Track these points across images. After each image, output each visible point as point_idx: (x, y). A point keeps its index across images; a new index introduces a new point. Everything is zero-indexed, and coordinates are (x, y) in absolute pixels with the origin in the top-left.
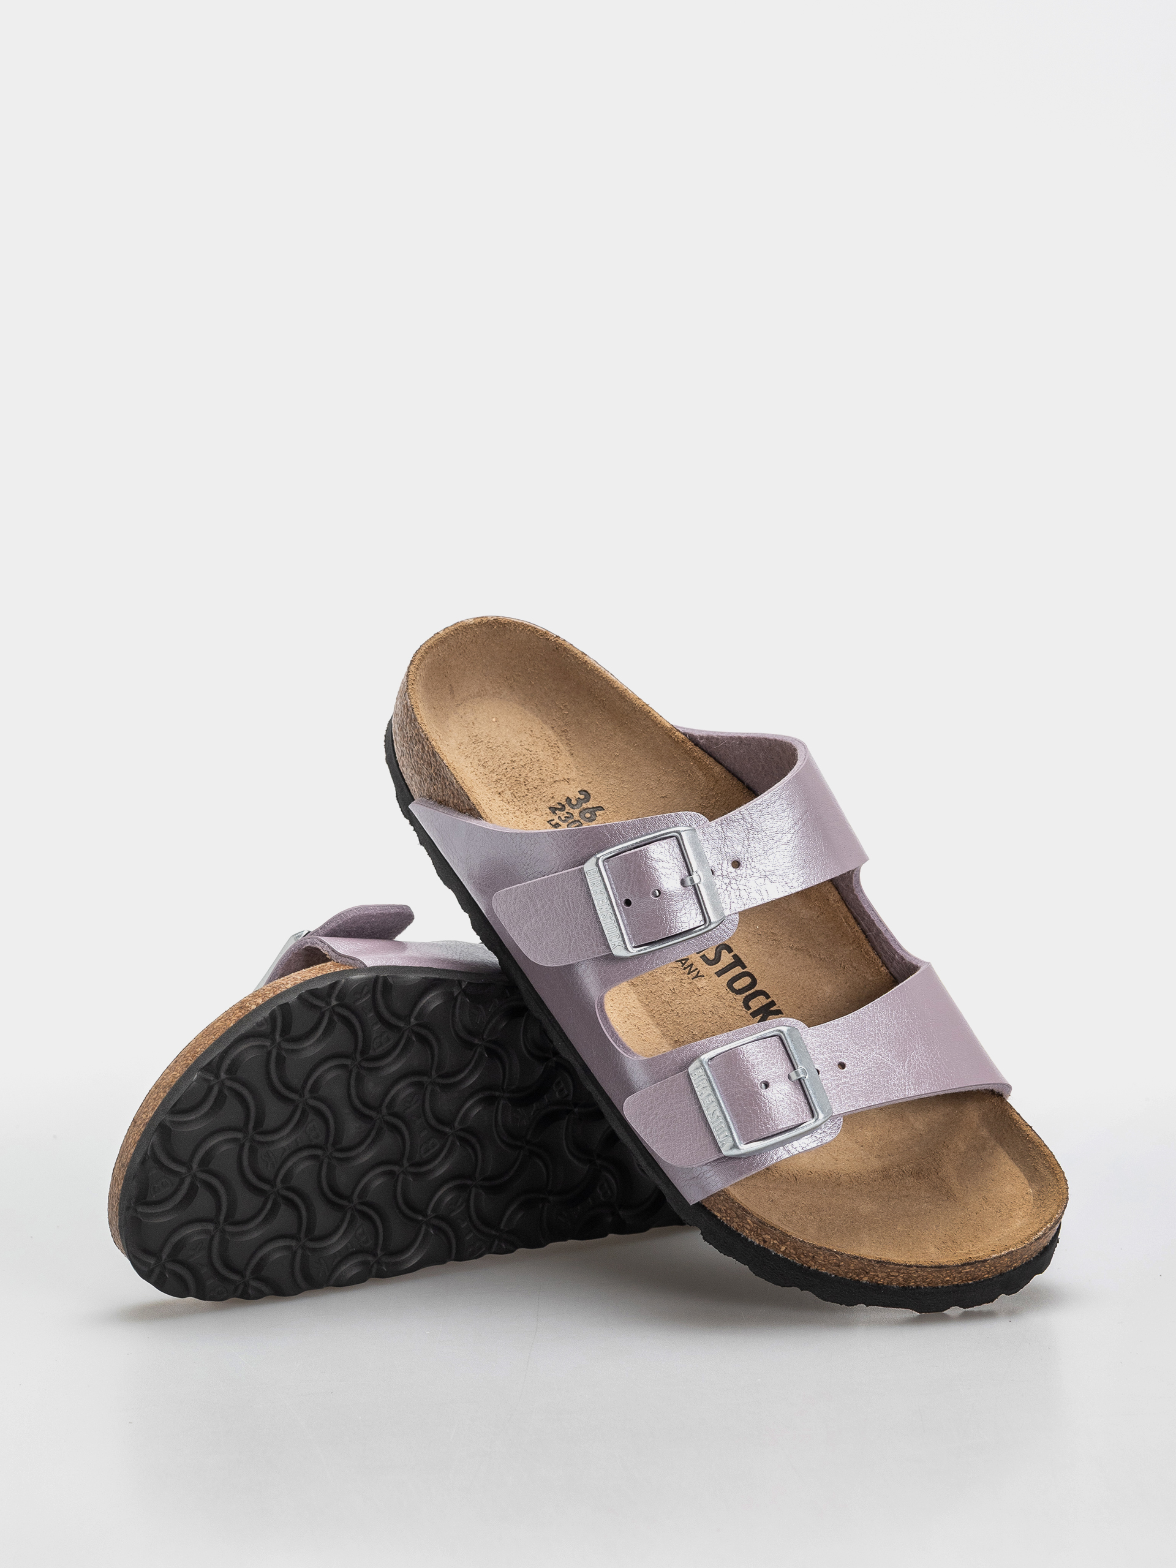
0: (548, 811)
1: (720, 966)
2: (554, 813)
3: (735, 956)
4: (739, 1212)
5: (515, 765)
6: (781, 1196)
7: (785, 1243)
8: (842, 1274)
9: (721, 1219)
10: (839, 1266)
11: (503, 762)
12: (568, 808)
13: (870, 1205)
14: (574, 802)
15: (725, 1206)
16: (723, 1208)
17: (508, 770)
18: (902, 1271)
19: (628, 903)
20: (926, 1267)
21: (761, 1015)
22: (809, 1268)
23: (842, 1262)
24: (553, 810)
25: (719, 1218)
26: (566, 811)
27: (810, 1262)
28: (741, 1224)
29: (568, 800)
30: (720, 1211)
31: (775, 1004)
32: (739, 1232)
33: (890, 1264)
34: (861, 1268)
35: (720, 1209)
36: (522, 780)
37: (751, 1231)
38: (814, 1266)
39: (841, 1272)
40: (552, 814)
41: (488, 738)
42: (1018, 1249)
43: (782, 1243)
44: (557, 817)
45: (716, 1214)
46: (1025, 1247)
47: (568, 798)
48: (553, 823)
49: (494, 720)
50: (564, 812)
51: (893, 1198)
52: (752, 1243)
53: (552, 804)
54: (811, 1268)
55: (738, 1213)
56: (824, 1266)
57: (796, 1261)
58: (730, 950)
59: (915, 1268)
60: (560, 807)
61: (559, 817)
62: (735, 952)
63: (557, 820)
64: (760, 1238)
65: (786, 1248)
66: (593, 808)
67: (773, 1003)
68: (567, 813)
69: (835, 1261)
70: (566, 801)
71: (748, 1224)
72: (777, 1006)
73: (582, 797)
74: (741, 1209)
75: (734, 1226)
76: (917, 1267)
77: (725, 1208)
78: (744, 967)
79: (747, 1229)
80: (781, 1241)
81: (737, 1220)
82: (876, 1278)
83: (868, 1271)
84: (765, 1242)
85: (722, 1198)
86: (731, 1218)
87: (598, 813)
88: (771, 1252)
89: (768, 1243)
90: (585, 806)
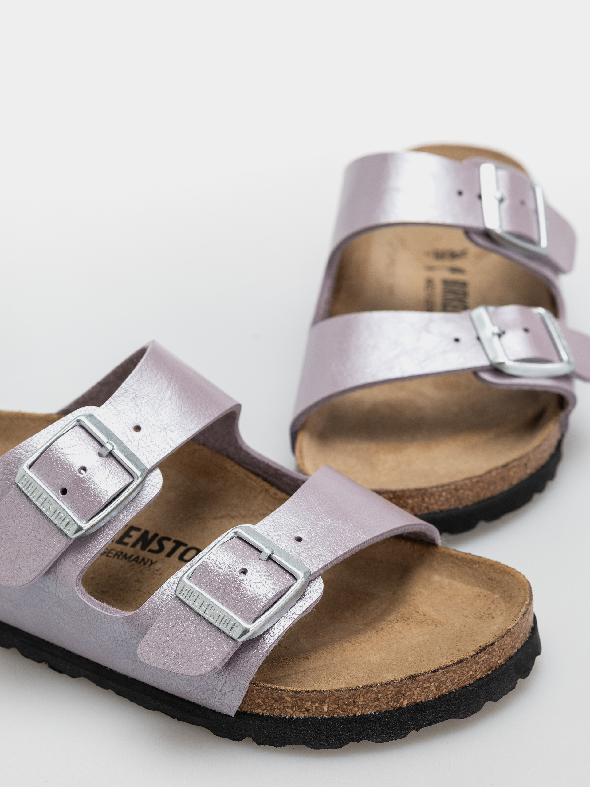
1: (167, 550)
3: (175, 541)
4: (275, 695)
6: (303, 676)
7: (325, 701)
8: (384, 708)
9: (263, 714)
10: (378, 699)
13: (377, 655)
15: (261, 698)
16: (260, 701)
18: (432, 680)
19: (64, 492)
20: (449, 666)
22: (355, 715)
23: (379, 693)
25: (261, 714)
27: (353, 709)
28: (282, 706)
30: (259, 706)
32: (283, 715)
33: (419, 676)
34: (397, 693)
35: (258, 703)
37: (292, 708)
38: (358, 711)
39: (382, 706)
42: (514, 626)
43: (322, 702)
45: (257, 711)
46: (518, 623)
51: (393, 644)
52: (298, 719)
54: (357, 715)
55: (275, 697)
56: (366, 706)
57: (341, 714)
58: (169, 539)
59: (441, 671)
62: (174, 538)
64: (304, 710)
65: (328, 707)
69: (373, 696)
71: (287, 702)
74: (275, 691)
75: (277, 713)
76: (442, 669)
77: (262, 700)
78: (185, 545)
79: (288, 707)
80: (321, 701)
81: (276, 705)
82: (413, 697)
83: (404, 692)
84: (308, 711)
85: (255, 692)
86: (271, 706)
88: (317, 719)
89: (311, 711)
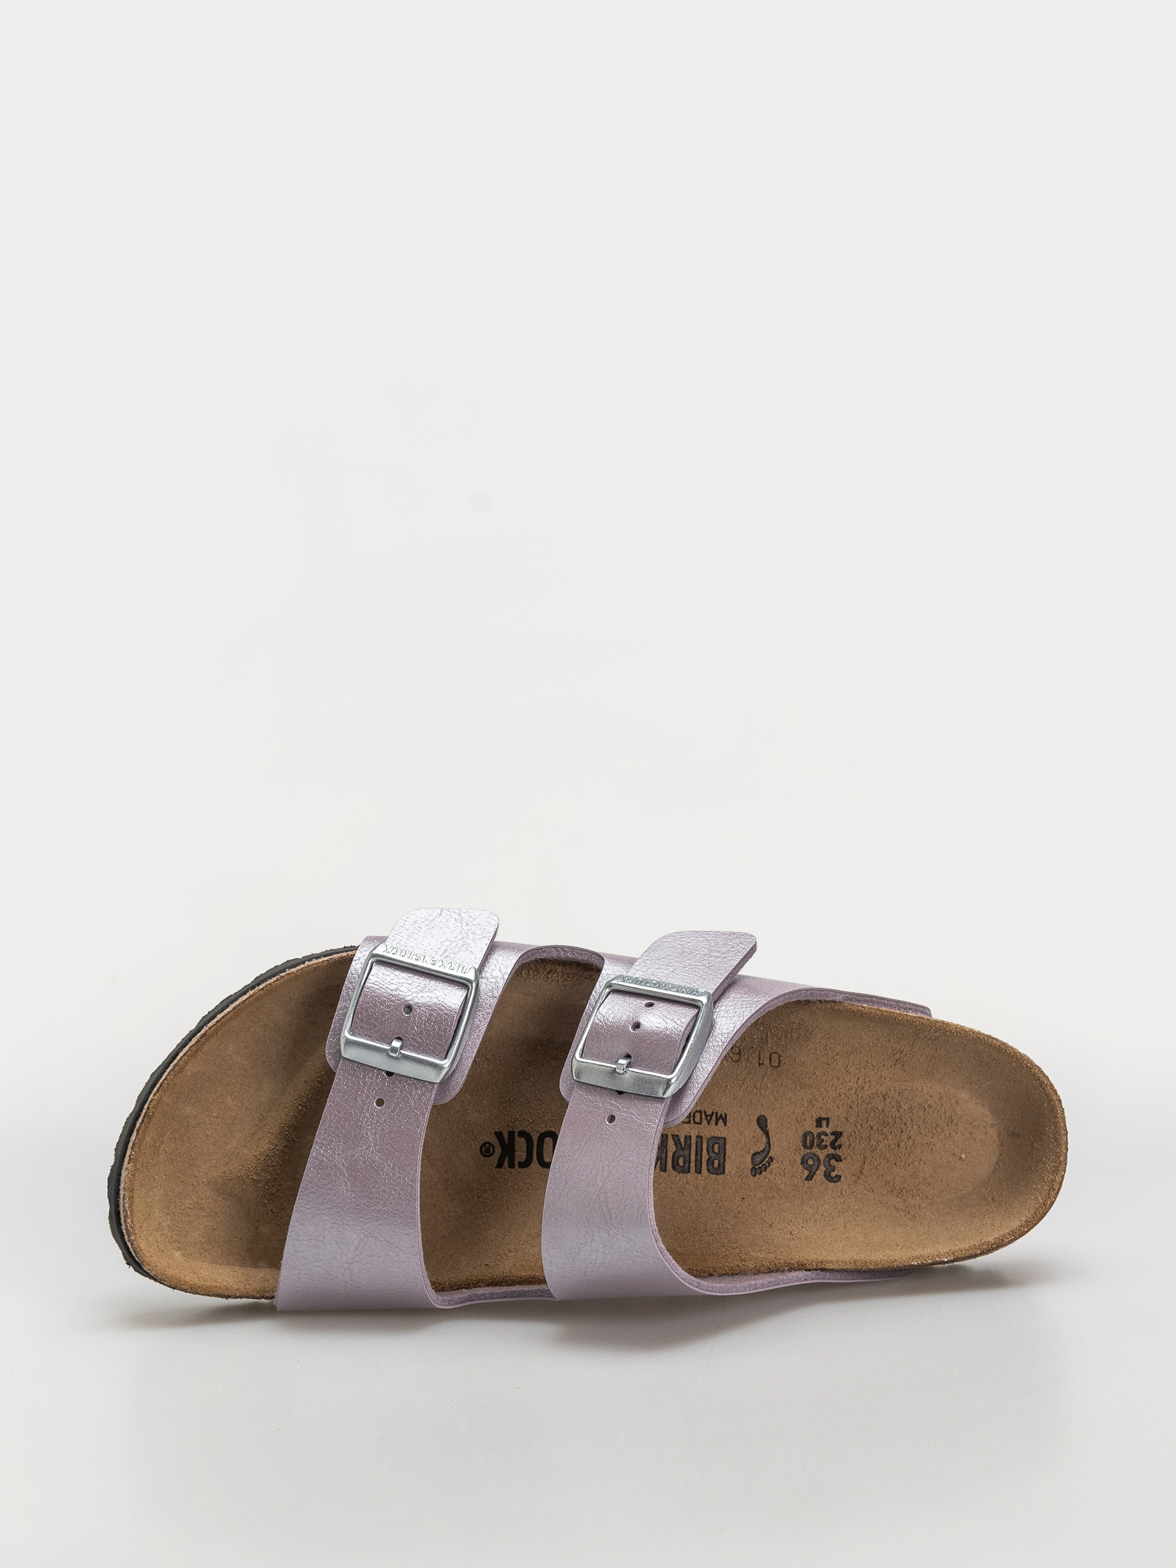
0: (839, 1130)
2: (833, 1133)
5: (904, 1137)
11: (914, 1126)
12: (831, 1151)
14: (833, 1162)
17: (903, 1125)
21: (507, 1142)
24: (837, 1135)
26: (829, 1147)
29: (838, 1159)
31: (509, 1167)
36: (885, 1130)
40: (834, 1130)
41: (947, 1133)
44: (828, 1133)
47: (841, 1161)
48: (824, 1123)
49: (963, 1156)
50: (828, 1144)
53: (843, 1140)
60: (836, 1144)
61: (827, 1135)
63: (824, 1129)
66: (815, 1173)
67: (511, 1166)
68: (826, 1146)
70: (839, 1156)
72: (507, 1167)
73: (833, 1174)
87: (806, 1173)
90: (822, 1168)
